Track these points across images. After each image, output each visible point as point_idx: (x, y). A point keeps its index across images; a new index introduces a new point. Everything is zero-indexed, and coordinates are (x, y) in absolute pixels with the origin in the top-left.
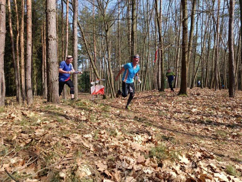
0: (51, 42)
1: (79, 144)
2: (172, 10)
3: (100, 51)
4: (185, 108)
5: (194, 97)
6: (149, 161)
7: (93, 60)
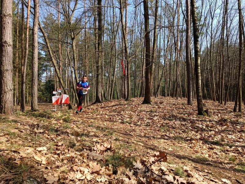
0: (5, 48)
4: (148, 116)
6: (105, 169)
7: (58, 69)
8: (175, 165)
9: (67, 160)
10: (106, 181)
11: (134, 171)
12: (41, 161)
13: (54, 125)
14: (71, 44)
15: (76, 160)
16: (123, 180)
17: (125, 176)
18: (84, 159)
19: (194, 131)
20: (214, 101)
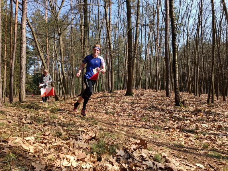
1: (17, 147)
5: (138, 97)
6: (90, 157)
7: (46, 63)
8: (154, 152)
9: (54, 148)
10: (91, 168)
11: (117, 158)
12: (29, 149)
13: (41, 116)
14: (58, 39)
16: (106, 167)
17: (108, 162)
18: (70, 147)
19: (172, 121)
20: (190, 93)
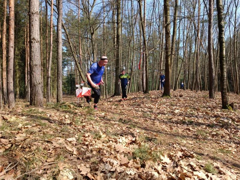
0: (34, 44)
1: (62, 148)
2: (155, 16)
3: (85, 54)
4: (169, 110)
5: (177, 98)
6: (133, 162)
7: (79, 63)
8: (204, 161)
9: (96, 151)
10: (135, 174)
11: (163, 166)
12: (72, 151)
13: (79, 117)
14: (90, 39)
15: (105, 151)
16: (152, 174)
17: (153, 170)
18: (111, 151)
